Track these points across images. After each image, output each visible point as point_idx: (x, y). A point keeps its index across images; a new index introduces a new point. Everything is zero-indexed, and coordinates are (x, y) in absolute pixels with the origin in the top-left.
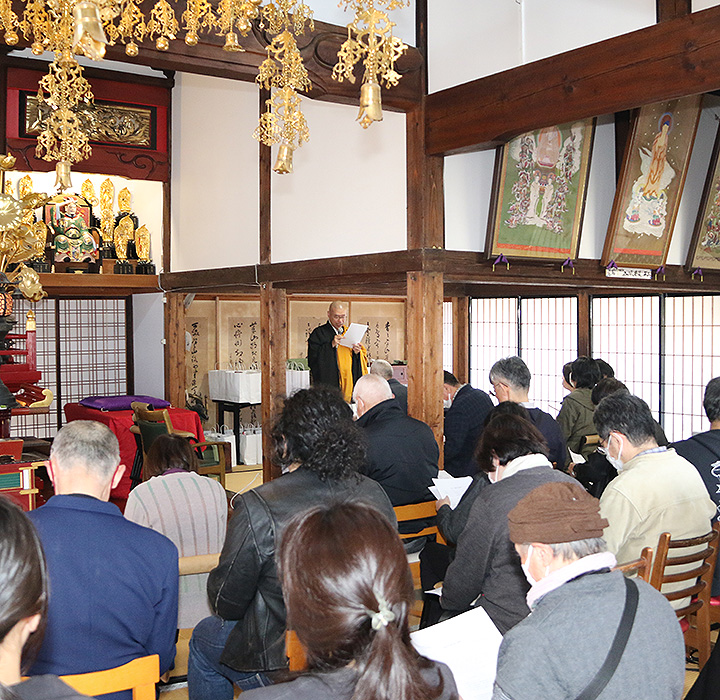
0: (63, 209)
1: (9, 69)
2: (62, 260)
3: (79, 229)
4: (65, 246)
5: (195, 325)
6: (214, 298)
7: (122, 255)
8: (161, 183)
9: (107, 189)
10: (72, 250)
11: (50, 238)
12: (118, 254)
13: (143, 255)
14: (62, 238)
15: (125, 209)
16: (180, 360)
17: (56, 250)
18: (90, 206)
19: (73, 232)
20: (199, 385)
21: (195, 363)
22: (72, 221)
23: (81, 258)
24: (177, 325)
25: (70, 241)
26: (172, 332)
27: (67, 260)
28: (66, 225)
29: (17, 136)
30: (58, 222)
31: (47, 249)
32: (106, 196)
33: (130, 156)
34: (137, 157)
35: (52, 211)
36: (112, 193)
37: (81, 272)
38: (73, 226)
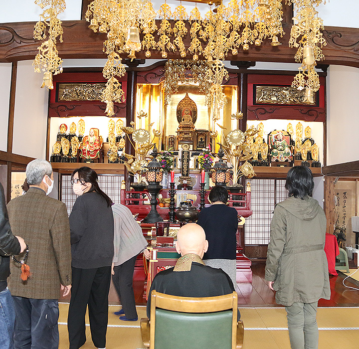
0: (276, 137)
1: (248, 75)
2: (275, 161)
3: (284, 146)
4: (276, 154)
5: (345, 193)
6: (355, 180)
7: (304, 158)
8: (322, 123)
9: (298, 127)
10: (280, 156)
11: (270, 151)
12: (303, 157)
13: (315, 158)
14: (275, 150)
15: (308, 136)
16: (331, 210)
17: (272, 156)
18: (290, 135)
19: (281, 147)
20: (346, 223)
21: (344, 212)
22: (280, 142)
23: (284, 160)
24: (330, 192)
25: (279, 152)
26: (327, 196)
27: (277, 161)
28: (277, 145)
29: (252, 105)
30: (274, 143)
31: (268, 156)
32: (299, 131)
33: (305, 110)
34: (309, 111)
35: (271, 138)
36: (301, 129)
37: (283, 166)
38: (281, 145)
